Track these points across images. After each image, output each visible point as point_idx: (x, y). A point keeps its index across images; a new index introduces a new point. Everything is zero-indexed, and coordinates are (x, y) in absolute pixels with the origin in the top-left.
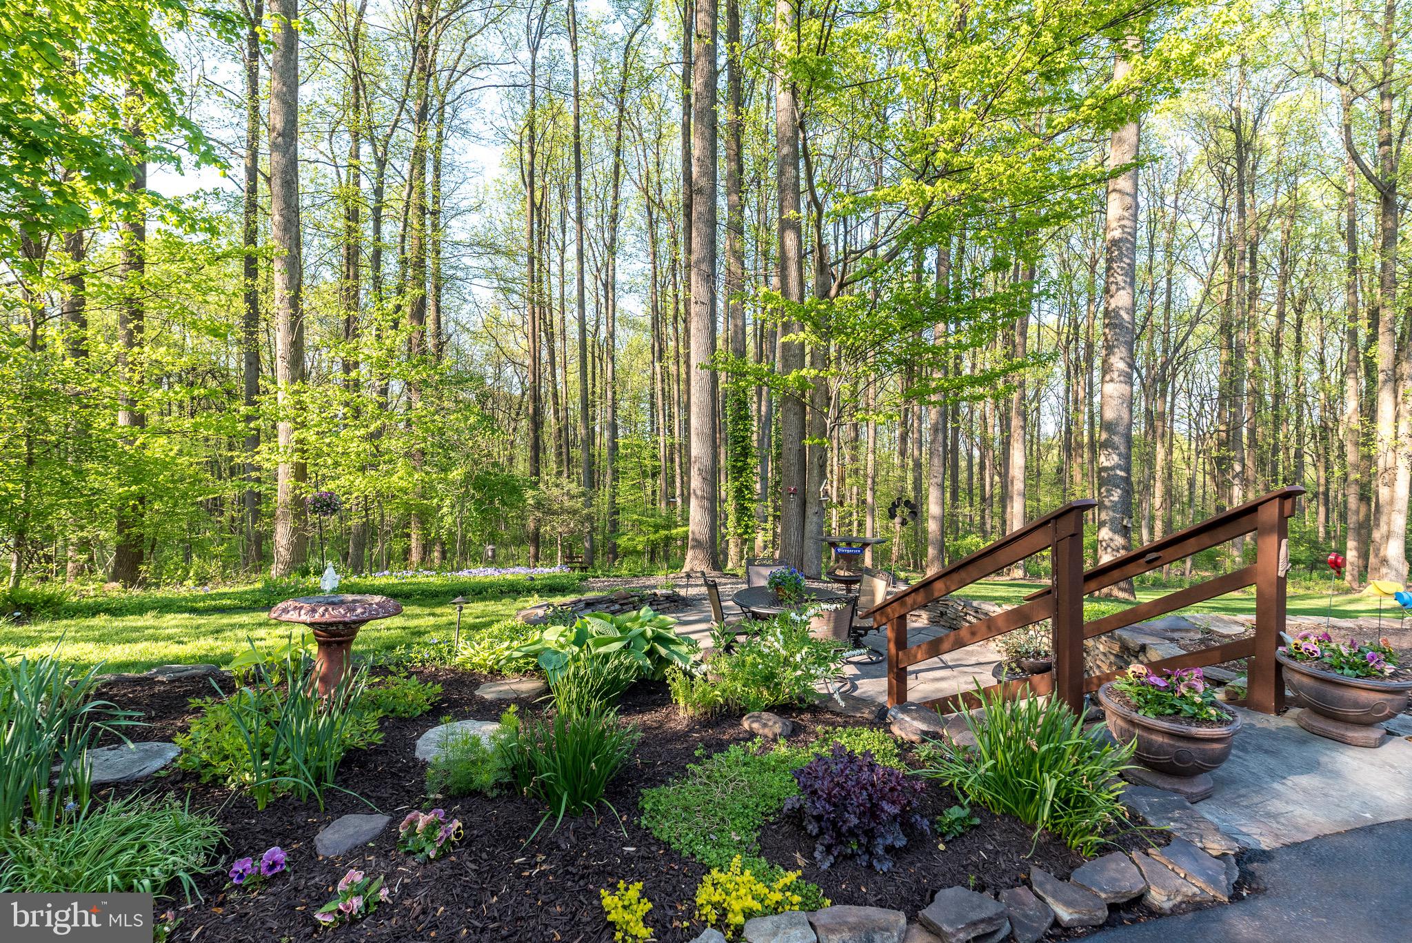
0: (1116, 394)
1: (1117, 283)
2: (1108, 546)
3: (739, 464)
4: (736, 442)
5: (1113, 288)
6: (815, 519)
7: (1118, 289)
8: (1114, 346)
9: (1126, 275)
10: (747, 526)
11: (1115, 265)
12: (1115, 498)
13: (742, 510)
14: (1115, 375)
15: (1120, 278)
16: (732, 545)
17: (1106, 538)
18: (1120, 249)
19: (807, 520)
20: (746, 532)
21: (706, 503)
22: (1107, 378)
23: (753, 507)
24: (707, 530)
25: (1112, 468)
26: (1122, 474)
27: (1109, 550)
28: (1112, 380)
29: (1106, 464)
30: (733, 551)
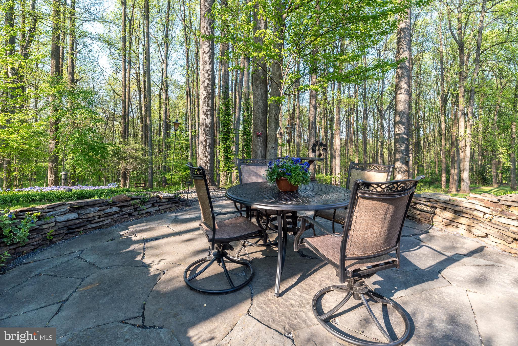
0: (403, 100)
1: (403, 48)
2: (400, 170)
3: (226, 136)
4: (224, 126)
5: (401, 50)
6: (273, 151)
7: (404, 51)
8: (402, 77)
9: (407, 44)
10: (229, 167)
11: (402, 40)
12: (403, 148)
13: (227, 159)
14: (403, 91)
15: (404, 46)
16: (222, 176)
17: (399, 166)
18: (404, 32)
19: (268, 152)
20: (228, 169)
21: (208, 148)
22: (399, 92)
23: (232, 157)
24: (208, 164)
25: (402, 134)
26: (406, 136)
27: (400, 172)
28: (401, 93)
29: (398, 132)
30: (222, 178)
